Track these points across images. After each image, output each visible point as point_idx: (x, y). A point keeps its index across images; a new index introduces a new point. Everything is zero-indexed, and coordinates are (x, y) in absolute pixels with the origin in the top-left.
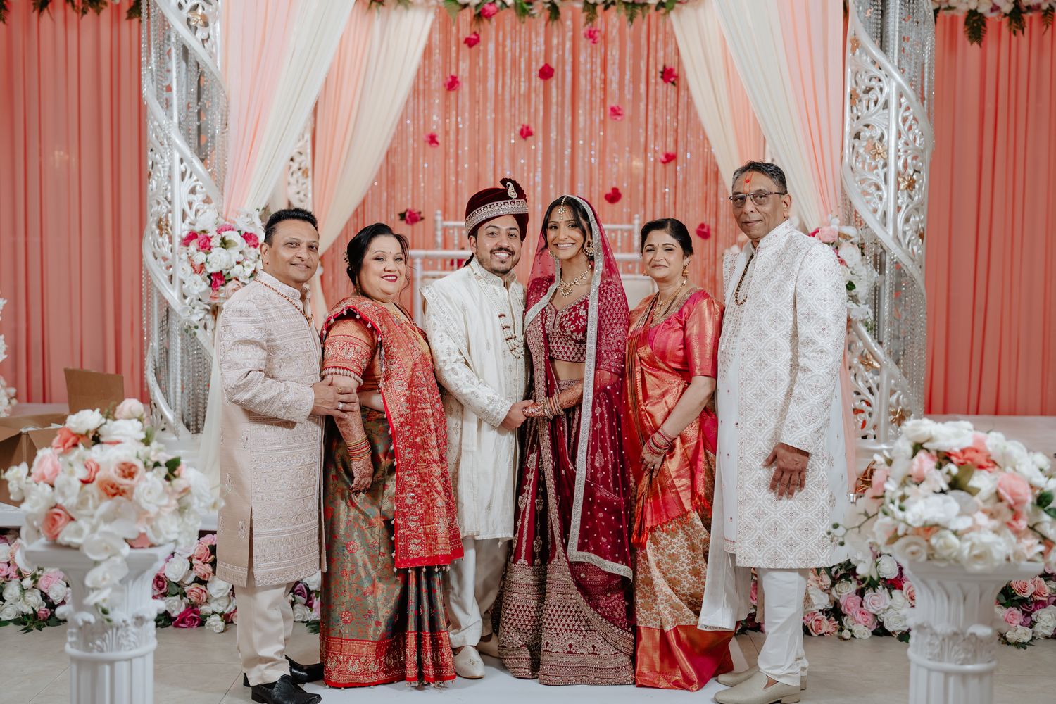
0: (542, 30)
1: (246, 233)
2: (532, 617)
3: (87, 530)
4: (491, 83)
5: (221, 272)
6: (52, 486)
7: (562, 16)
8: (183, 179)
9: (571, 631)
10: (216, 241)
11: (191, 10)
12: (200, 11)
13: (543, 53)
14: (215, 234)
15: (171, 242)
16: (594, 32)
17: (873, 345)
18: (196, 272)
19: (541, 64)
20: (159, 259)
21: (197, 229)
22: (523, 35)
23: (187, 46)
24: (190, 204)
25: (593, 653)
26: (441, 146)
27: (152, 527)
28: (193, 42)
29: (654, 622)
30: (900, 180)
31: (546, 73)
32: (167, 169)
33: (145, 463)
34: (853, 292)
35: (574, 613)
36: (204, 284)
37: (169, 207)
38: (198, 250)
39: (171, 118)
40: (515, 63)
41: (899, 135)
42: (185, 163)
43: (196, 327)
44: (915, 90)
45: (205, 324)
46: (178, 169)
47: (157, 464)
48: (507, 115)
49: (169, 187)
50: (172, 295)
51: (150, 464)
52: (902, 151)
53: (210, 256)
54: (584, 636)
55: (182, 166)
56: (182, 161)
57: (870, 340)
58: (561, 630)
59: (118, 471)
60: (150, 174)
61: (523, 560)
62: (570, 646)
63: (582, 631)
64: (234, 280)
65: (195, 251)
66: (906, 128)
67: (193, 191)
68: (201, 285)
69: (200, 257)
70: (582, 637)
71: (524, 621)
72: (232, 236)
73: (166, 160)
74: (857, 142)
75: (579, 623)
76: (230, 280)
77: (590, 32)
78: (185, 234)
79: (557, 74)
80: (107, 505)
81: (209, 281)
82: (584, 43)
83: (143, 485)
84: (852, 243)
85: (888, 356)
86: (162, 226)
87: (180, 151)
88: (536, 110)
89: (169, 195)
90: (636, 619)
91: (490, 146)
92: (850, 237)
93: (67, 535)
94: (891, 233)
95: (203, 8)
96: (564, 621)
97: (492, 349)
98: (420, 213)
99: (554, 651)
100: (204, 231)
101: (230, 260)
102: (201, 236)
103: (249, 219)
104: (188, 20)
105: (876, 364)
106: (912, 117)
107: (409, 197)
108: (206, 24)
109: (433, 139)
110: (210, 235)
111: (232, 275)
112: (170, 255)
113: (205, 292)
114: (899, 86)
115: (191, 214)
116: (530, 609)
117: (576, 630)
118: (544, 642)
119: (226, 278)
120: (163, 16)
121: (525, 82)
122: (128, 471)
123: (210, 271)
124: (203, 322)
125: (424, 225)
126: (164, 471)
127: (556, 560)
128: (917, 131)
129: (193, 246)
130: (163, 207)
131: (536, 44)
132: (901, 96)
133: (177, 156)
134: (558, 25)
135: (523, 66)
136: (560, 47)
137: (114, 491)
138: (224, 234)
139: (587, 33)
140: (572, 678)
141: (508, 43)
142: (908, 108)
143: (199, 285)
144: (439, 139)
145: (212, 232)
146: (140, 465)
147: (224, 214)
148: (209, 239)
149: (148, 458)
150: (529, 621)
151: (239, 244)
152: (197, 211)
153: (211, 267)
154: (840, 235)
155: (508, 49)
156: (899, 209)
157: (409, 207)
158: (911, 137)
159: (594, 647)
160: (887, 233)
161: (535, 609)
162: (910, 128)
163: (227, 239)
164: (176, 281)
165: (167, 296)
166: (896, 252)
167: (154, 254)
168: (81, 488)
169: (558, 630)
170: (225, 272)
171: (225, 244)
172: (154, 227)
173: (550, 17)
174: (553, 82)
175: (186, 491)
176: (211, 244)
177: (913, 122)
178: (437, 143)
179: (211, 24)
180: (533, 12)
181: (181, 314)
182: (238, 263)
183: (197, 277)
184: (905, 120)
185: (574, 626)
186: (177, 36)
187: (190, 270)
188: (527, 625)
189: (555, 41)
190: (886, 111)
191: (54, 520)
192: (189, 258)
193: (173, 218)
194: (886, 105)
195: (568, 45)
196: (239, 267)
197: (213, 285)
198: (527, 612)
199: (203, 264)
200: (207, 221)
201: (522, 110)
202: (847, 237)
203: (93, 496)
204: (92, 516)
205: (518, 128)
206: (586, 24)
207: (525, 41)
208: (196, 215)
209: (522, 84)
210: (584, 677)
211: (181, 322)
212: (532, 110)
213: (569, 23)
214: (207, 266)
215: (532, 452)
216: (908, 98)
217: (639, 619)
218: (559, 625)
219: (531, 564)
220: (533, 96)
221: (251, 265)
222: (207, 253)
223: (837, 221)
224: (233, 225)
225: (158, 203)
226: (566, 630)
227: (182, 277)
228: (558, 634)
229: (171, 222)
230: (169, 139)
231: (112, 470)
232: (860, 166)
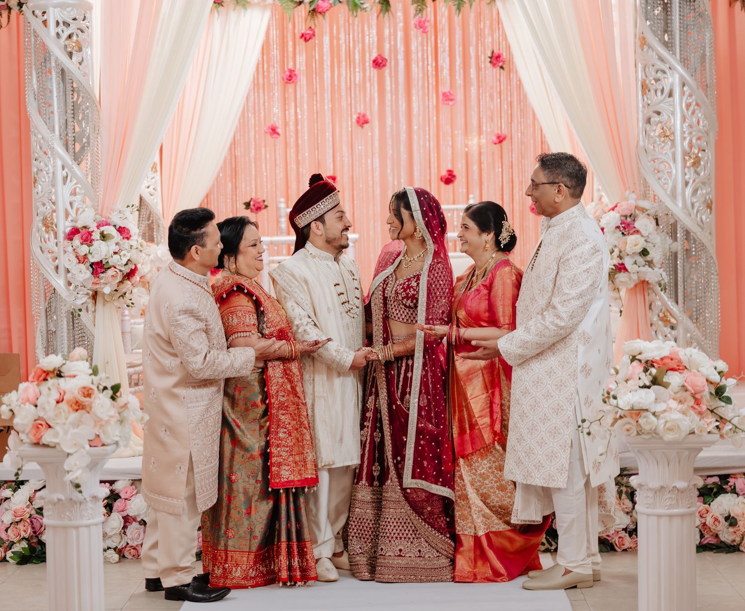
0: (374, 22)
1: (120, 227)
2: (370, 528)
3: (61, 434)
4: (327, 74)
5: (101, 261)
6: (36, 406)
7: (392, 8)
8: (64, 183)
9: (401, 538)
10: (96, 235)
11: (67, 39)
12: (74, 38)
13: (376, 44)
14: (96, 229)
15: (56, 237)
16: (424, 22)
17: (671, 304)
18: (80, 262)
19: (374, 55)
20: (46, 252)
21: (79, 225)
22: (356, 28)
23: (65, 69)
24: (71, 204)
25: (419, 557)
26: (281, 138)
27: (103, 432)
28: (71, 65)
29: (470, 530)
30: (687, 158)
31: (379, 63)
32: (51, 175)
33: (98, 387)
34: (648, 258)
35: (403, 524)
36: (88, 272)
37: (54, 207)
38: (82, 244)
39: (53, 131)
40: (349, 55)
41: (684, 119)
42: (66, 170)
43: (80, 310)
44: (695, 80)
45: (87, 307)
46: (60, 174)
47: (105, 388)
48: (344, 104)
49: (53, 190)
50: (59, 283)
51: (101, 387)
52: (687, 132)
53: (92, 248)
54: (412, 542)
55: (64, 172)
56: (63, 168)
57: (666, 299)
58: (392, 538)
59: (80, 393)
60: (35, 180)
61: (364, 482)
62: (400, 550)
63: (409, 538)
64: (113, 268)
65: (79, 244)
66: (690, 113)
67: (74, 193)
68: (85, 273)
69: (83, 250)
70: (409, 543)
71: (364, 531)
72: (110, 230)
73: (50, 166)
74: (648, 127)
75: (407, 532)
76: (108, 268)
77: (420, 22)
78: (68, 230)
79: (390, 64)
80: (74, 416)
81: (91, 269)
82: (414, 32)
83: (97, 401)
84: (648, 215)
85: (682, 313)
86: (48, 224)
87: (62, 159)
88: (371, 99)
89: (53, 197)
90: (455, 529)
91: (329, 134)
92: (647, 210)
93: (48, 437)
94: (680, 205)
95: (77, 35)
96: (395, 531)
97: (332, 312)
98: (264, 201)
99: (387, 555)
100: (85, 227)
101: (109, 251)
102: (83, 231)
103: (121, 215)
104: (66, 46)
105: (673, 321)
106: (694, 103)
107: (253, 186)
108: (80, 50)
109: (274, 131)
110: (91, 230)
111: (111, 264)
112: (55, 249)
113: (88, 279)
114: (681, 77)
115: (72, 213)
116: (369, 521)
117: (405, 538)
118: (380, 548)
119: (105, 267)
120: (43, 43)
121: (359, 72)
122: (87, 393)
123: (92, 260)
124: (85, 306)
125: (267, 212)
126: (110, 392)
127: (389, 481)
128: (700, 115)
129: (77, 240)
130: (48, 208)
131: (369, 35)
132: (684, 85)
133: (59, 163)
134: (389, 16)
135: (357, 57)
136: (392, 37)
137: (78, 406)
138: (102, 229)
139: (417, 23)
140: (402, 577)
141: (342, 35)
142: (690, 96)
143: (83, 274)
144: (279, 131)
145: (93, 227)
146: (95, 388)
147: (100, 212)
148: (90, 234)
149: (100, 384)
150: (368, 532)
151: (116, 236)
152: (77, 210)
153: (93, 257)
154: (637, 207)
155: (342, 41)
156: (687, 184)
157: (253, 196)
158: (695, 120)
159: (420, 551)
160: (677, 205)
161: (373, 522)
162: (693, 113)
163: (105, 233)
164: (62, 270)
165: (54, 284)
166: (686, 221)
167: (41, 248)
168: (56, 406)
169: (390, 538)
170: (104, 262)
171: (104, 237)
172: (40, 225)
173: (381, 10)
174: (387, 71)
175: (125, 406)
176: (92, 237)
177: (696, 107)
178: (278, 134)
179: (84, 49)
180: (365, 6)
181: (67, 299)
182: (115, 253)
183: (82, 266)
184: (688, 106)
185: (403, 534)
186: (56, 62)
187: (75, 260)
188: (366, 535)
189: (387, 32)
190: (671, 99)
191: (38, 428)
192: (74, 250)
193: (57, 217)
194: (671, 95)
195: (400, 34)
196: (116, 257)
197: (95, 273)
198: (367, 524)
199: (85, 255)
200: (87, 219)
201: (358, 99)
202: (643, 210)
203: (64, 411)
204: (64, 424)
205: (355, 117)
206: (415, 15)
207: (358, 34)
208: (76, 214)
209: (357, 74)
210: (412, 577)
211: (68, 306)
212: (368, 99)
213: (400, 14)
214: (89, 257)
215: (371, 395)
216: (690, 86)
217: (458, 528)
218: (390, 534)
219: (371, 485)
220: (368, 85)
221: (127, 254)
222: (89, 246)
223: (634, 196)
224: (109, 221)
225: (44, 205)
226: (396, 538)
227: (67, 267)
228: (390, 541)
229: (55, 220)
230: (52, 149)
231: (76, 392)
232: (652, 147)
